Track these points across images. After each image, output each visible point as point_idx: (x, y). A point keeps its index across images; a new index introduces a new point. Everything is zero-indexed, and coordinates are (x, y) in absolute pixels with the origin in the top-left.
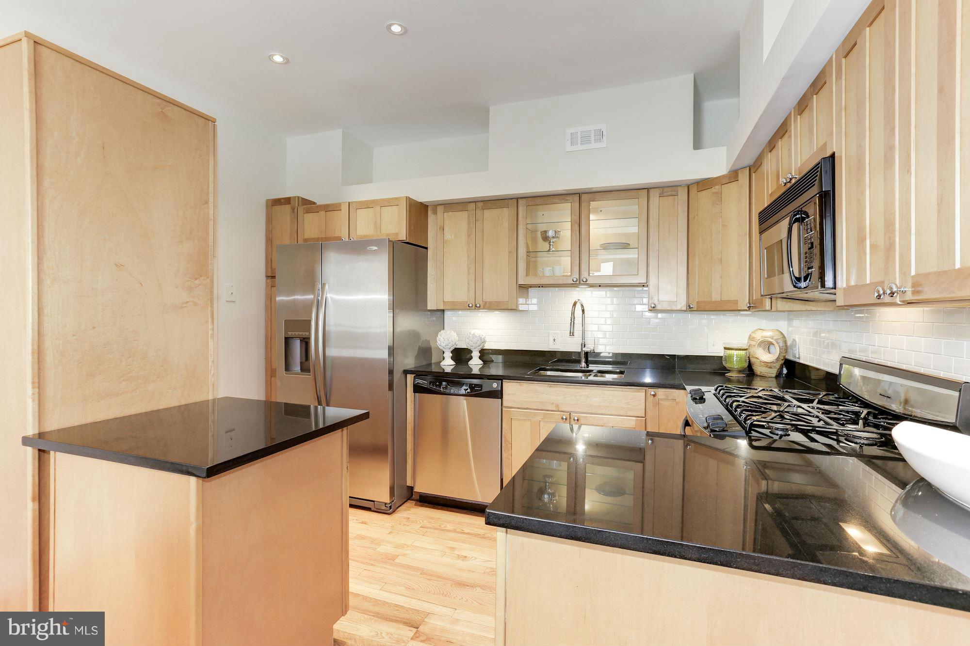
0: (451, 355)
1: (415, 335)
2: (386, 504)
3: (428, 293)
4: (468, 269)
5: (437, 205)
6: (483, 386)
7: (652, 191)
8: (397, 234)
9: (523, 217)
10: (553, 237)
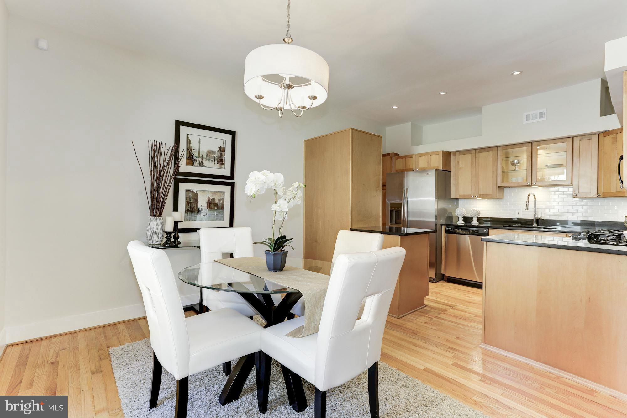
0: (463, 219)
1: (444, 210)
2: (433, 278)
3: (451, 191)
4: (472, 180)
5: (455, 152)
6: (479, 231)
7: (575, 139)
8: (438, 167)
9: (500, 155)
10: (517, 163)
